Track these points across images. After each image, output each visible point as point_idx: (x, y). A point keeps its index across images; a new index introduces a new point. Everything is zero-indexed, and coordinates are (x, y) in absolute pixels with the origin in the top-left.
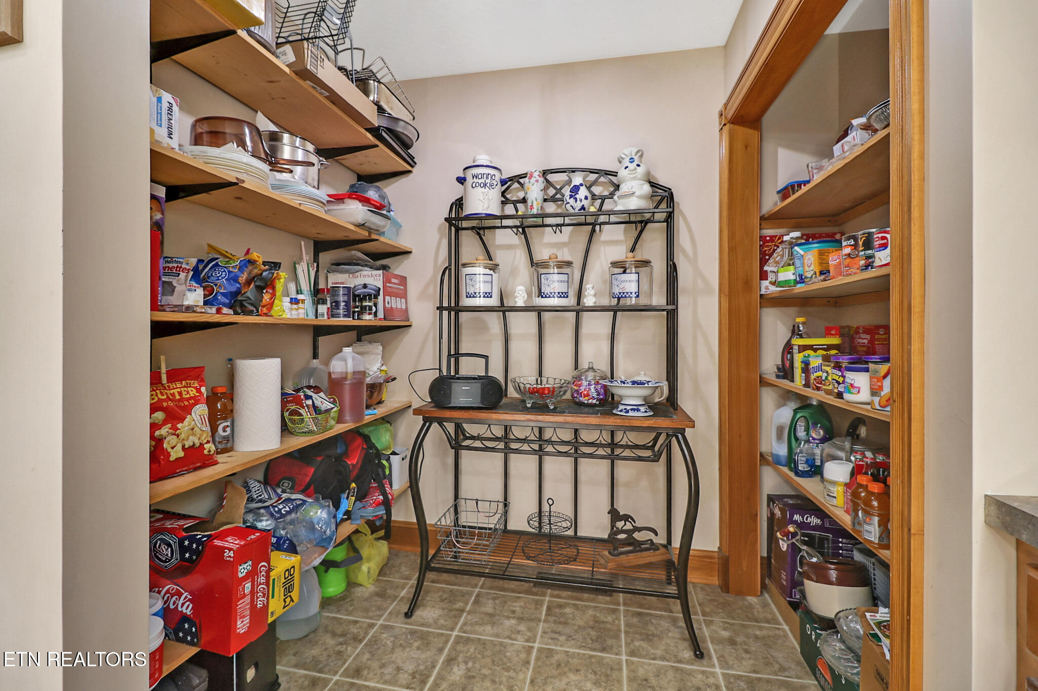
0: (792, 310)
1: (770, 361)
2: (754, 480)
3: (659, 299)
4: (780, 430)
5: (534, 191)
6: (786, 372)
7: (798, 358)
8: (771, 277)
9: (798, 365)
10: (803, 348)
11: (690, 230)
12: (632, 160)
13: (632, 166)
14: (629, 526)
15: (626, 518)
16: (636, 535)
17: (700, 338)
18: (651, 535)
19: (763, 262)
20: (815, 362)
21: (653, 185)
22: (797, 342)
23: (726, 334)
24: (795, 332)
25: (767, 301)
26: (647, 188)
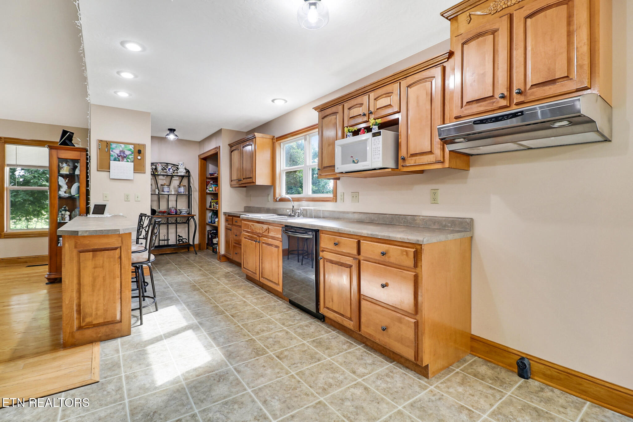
0: (212, 195)
1: (208, 205)
2: (205, 228)
3: (187, 193)
4: (209, 217)
5: (159, 168)
6: (210, 206)
7: (212, 204)
8: (208, 189)
9: (212, 205)
10: (213, 202)
11: (192, 178)
12: (182, 165)
13: (182, 166)
14: (182, 238)
15: (181, 237)
16: (183, 240)
17: (195, 200)
18: (186, 240)
19: (207, 186)
20: (214, 204)
21: (186, 169)
22: (212, 201)
23: (200, 200)
24: (212, 199)
25: (208, 194)
26: (185, 171)
